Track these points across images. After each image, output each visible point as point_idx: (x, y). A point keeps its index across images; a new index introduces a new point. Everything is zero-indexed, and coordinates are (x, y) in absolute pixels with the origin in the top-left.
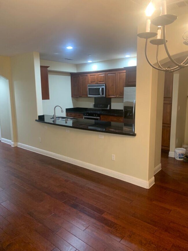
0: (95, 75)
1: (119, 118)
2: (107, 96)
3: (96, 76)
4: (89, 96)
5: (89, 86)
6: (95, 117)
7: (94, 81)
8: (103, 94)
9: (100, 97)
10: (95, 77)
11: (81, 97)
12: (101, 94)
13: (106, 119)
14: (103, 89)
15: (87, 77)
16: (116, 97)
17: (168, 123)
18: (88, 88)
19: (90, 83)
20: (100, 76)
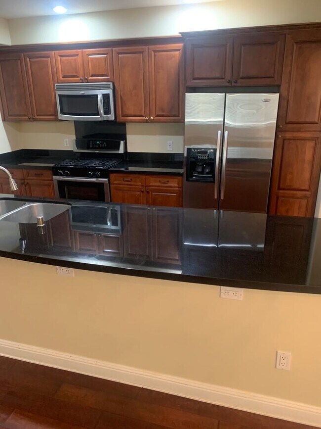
0: (77, 55)
1: (167, 180)
2: (121, 119)
3: (79, 59)
4: (62, 117)
5: (60, 88)
6: (94, 180)
7: (74, 74)
8: (107, 112)
9: (100, 120)
10: (75, 60)
11: (35, 120)
12: (102, 112)
13: (127, 183)
14: (106, 97)
15: (49, 59)
16: (147, 121)
17: (303, 188)
18: (58, 93)
19: (61, 78)
20: (92, 59)
